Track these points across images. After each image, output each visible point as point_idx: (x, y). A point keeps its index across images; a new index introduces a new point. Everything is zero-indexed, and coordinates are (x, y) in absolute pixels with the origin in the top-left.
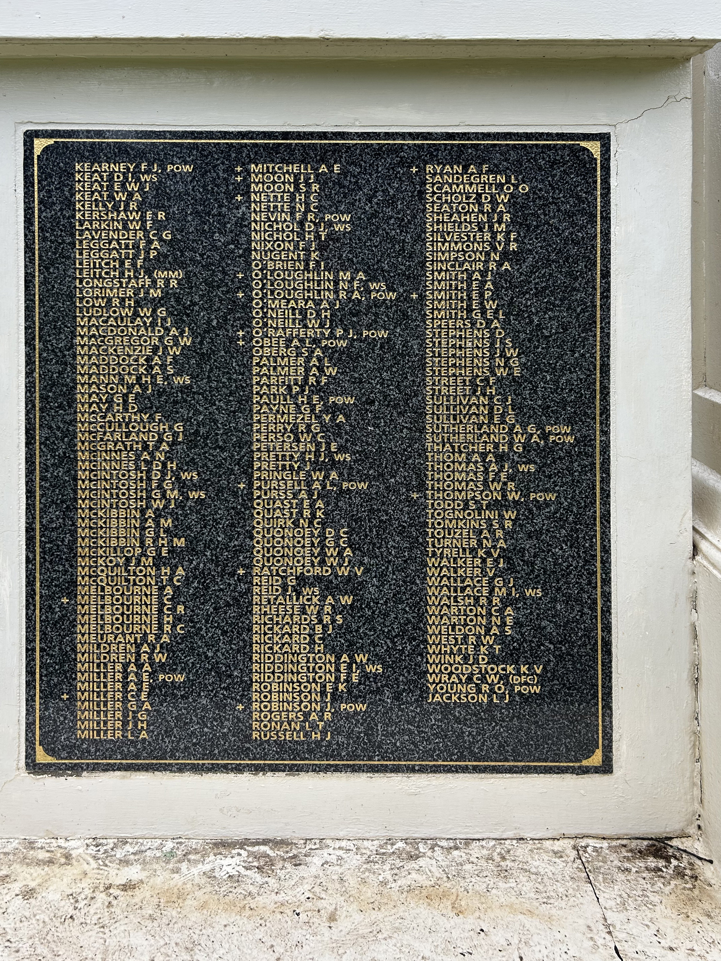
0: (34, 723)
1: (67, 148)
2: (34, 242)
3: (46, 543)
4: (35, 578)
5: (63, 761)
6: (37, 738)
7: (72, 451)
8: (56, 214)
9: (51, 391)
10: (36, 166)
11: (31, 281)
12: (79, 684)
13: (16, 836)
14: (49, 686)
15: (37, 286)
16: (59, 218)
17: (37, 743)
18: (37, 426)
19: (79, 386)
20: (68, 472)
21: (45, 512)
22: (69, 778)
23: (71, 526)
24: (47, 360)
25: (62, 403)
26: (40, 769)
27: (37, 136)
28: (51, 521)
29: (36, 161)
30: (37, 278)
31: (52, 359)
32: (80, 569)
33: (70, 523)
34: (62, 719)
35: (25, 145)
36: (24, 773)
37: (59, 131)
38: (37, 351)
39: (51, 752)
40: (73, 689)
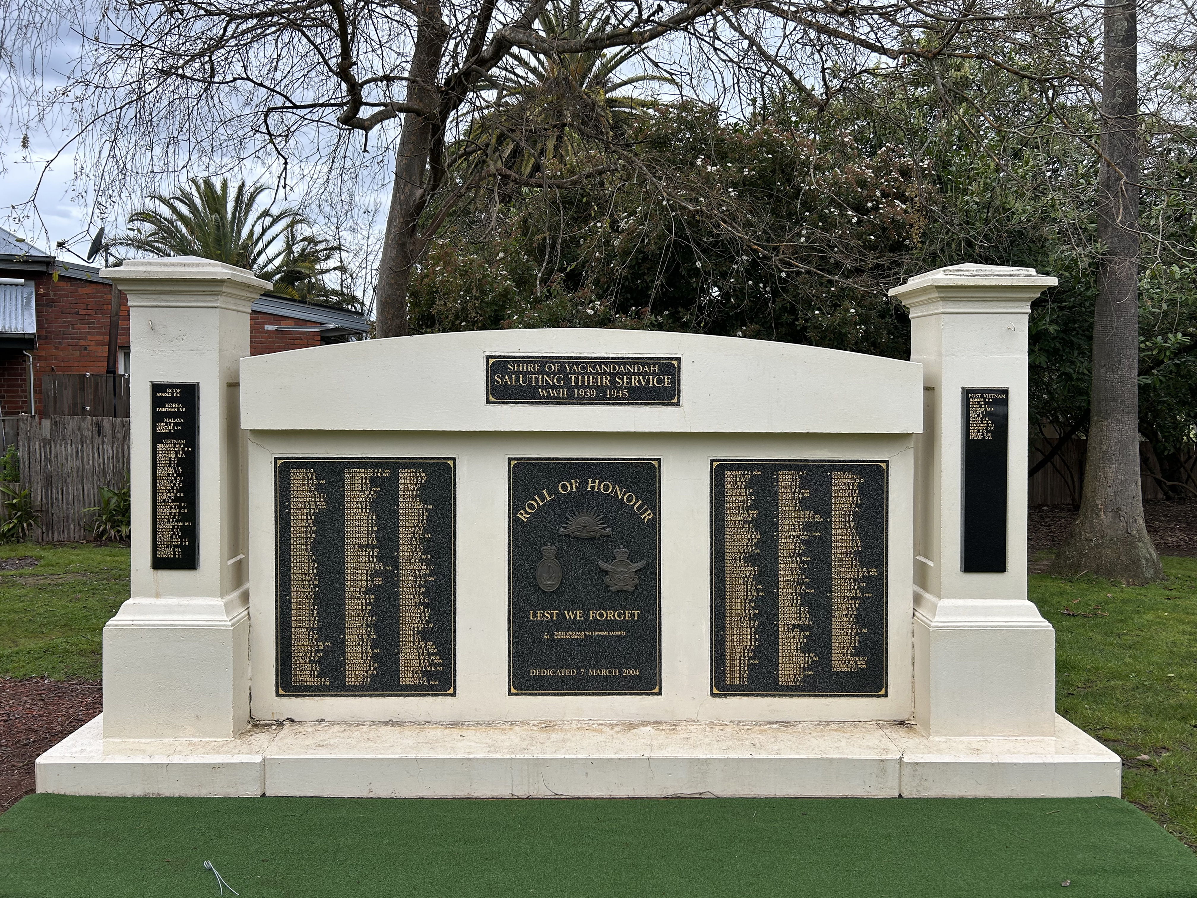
0: (713, 678)
1: (723, 465)
2: (713, 500)
3: (716, 611)
4: (713, 624)
5: (721, 693)
6: (714, 684)
7: (724, 577)
8: (719, 489)
9: (718, 555)
10: (714, 472)
11: (712, 515)
12: (726, 664)
13: (708, 720)
14: (717, 665)
15: (714, 516)
16: (721, 491)
17: (714, 686)
18: (714, 568)
19: (726, 553)
20: (723, 585)
21: (716, 600)
22: (723, 699)
23: (724, 605)
24: (717, 544)
25: (721, 560)
26: (715, 695)
27: (714, 461)
28: (718, 603)
29: (714, 470)
30: (713, 513)
32: (726, 621)
34: (721, 677)
35: (710, 464)
36: (710, 697)
37: (721, 459)
38: (713, 540)
39: (718, 689)
40: (724, 666)
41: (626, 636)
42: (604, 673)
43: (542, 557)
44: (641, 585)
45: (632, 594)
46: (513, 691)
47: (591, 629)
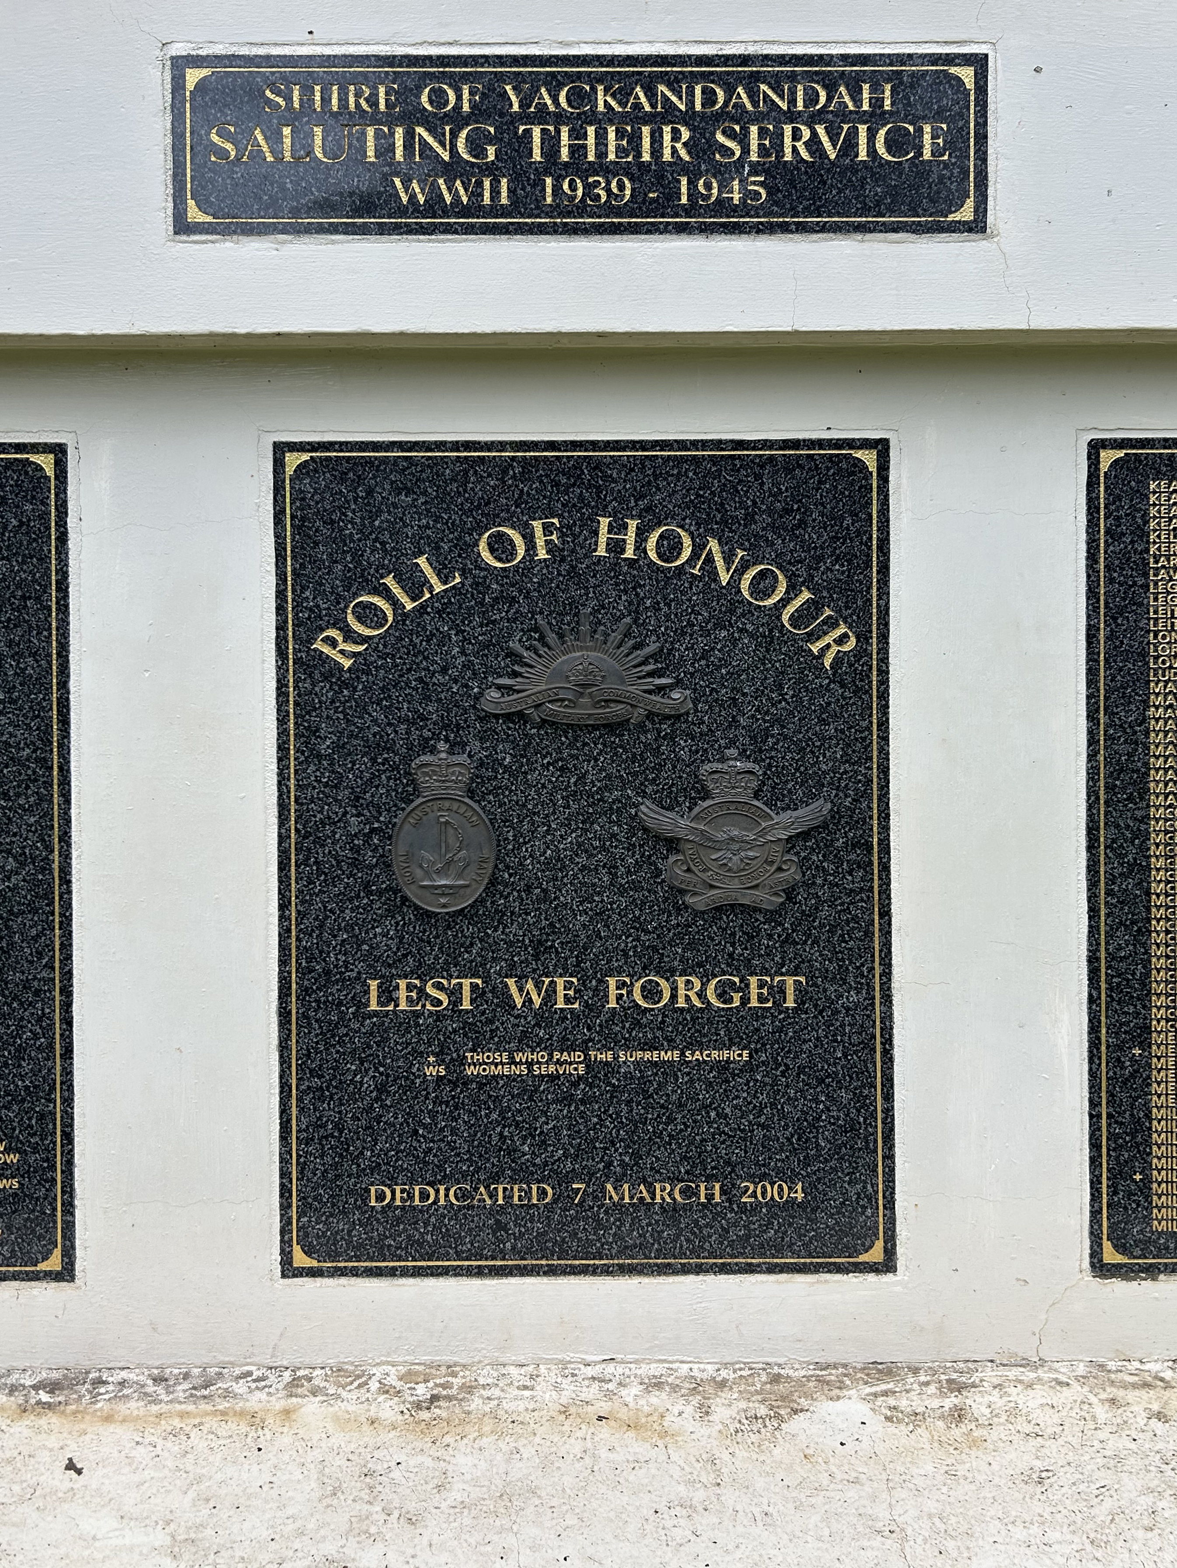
0: (1100, 1211)
1: (1140, 462)
2: (1099, 585)
3: (1113, 976)
4: (1100, 1022)
5: (1136, 1261)
6: (1105, 1231)
7: (1144, 856)
8: (1126, 547)
9: (1118, 779)
10: (1102, 485)
11: (1094, 636)
12: (1155, 1161)
13: (1080, 1358)
14: (1118, 1163)
15: (1102, 642)
16: (1129, 552)
17: (1105, 1237)
18: (1102, 824)
19: (1152, 772)
20: (1139, 884)
21: (1112, 936)
22: (1143, 1282)
23: (1144, 954)
24: (1114, 739)
25: (1131, 794)
26: (1108, 1271)
27: (1104, 447)
28: (1120, 948)
29: (1102, 479)
30: (1102, 632)
31: (1119, 737)
32: (1154, 1010)
33: (1142, 950)
34: (1134, 1206)
35: (1089, 458)
36: (1088, 1277)
37: (1131, 439)
38: (1102, 726)
39: (1121, 1248)
40: (1147, 1167)
41: (749, 1067)
42: (663, 1193)
43: (417, 792)
44: (807, 885)
45: (774, 916)
46: (300, 1259)
47: (611, 1042)
